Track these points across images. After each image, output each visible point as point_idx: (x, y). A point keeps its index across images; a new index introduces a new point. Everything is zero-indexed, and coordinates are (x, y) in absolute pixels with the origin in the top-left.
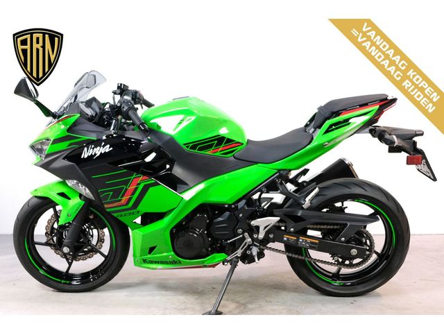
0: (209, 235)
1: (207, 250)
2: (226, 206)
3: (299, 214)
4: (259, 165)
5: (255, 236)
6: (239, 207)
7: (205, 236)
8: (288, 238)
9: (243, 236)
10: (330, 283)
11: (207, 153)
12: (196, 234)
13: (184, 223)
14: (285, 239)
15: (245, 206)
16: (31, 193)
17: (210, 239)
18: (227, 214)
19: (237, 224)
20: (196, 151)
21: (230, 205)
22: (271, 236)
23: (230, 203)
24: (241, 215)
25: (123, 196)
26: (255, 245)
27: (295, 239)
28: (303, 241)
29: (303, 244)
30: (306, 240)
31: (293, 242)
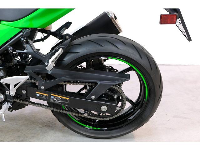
5: (7, 93)
8: (40, 95)
10: (84, 127)
14: (38, 95)
22: (24, 92)
27: (47, 96)
28: (54, 98)
29: (55, 101)
30: (57, 97)
31: (45, 98)
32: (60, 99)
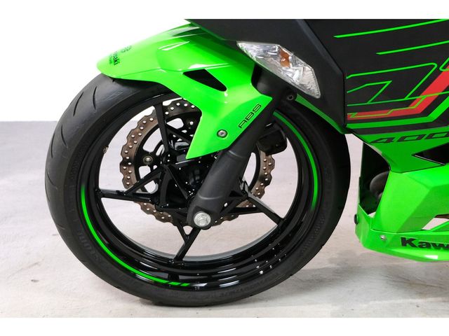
16: (99, 68)
25: (418, 93)
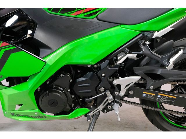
0: (72, 93)
1: (71, 106)
2: (89, 66)
3: (159, 73)
4: (122, 26)
5: (116, 93)
6: (102, 68)
7: (69, 94)
8: (147, 95)
9: (105, 94)
11: (70, 15)
12: (59, 93)
13: (48, 83)
14: (144, 95)
15: (108, 67)
17: (73, 96)
18: (90, 74)
19: (100, 83)
20: (58, 13)
21: (92, 66)
22: (131, 93)
23: (93, 64)
24: (103, 75)
26: (116, 102)
27: (153, 95)
28: (161, 97)
29: (161, 100)
30: (164, 96)
31: (151, 97)
32: (166, 98)
